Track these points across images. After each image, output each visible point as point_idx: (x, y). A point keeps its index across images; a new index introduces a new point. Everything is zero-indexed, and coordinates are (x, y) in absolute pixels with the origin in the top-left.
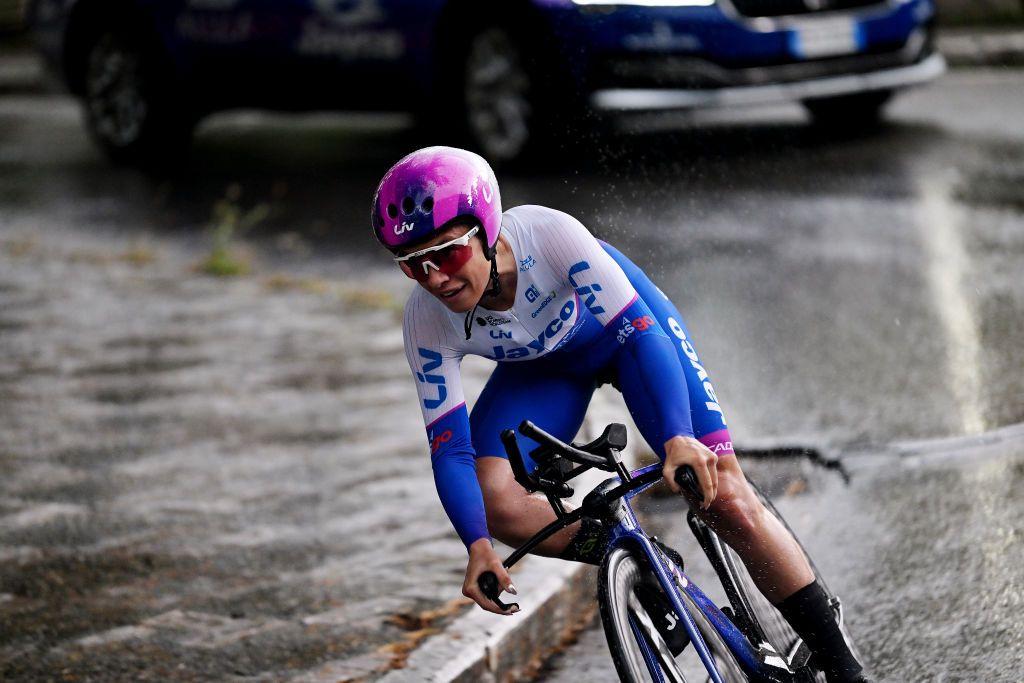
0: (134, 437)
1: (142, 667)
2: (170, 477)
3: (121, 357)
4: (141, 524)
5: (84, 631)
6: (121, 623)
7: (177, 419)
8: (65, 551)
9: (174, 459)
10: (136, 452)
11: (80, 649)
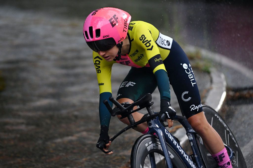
0: (72, 79)
1: (74, 148)
2: (83, 92)
3: (69, 55)
4: (74, 106)
5: (56, 138)
6: (68, 135)
7: (85, 74)
8: (51, 113)
9: (84, 86)
10: (72, 84)
11: (55, 143)
